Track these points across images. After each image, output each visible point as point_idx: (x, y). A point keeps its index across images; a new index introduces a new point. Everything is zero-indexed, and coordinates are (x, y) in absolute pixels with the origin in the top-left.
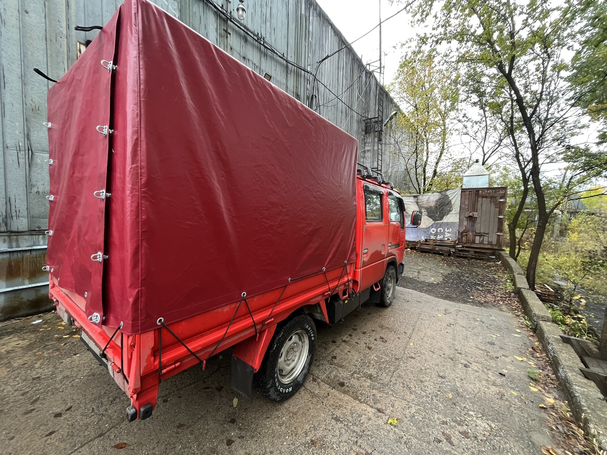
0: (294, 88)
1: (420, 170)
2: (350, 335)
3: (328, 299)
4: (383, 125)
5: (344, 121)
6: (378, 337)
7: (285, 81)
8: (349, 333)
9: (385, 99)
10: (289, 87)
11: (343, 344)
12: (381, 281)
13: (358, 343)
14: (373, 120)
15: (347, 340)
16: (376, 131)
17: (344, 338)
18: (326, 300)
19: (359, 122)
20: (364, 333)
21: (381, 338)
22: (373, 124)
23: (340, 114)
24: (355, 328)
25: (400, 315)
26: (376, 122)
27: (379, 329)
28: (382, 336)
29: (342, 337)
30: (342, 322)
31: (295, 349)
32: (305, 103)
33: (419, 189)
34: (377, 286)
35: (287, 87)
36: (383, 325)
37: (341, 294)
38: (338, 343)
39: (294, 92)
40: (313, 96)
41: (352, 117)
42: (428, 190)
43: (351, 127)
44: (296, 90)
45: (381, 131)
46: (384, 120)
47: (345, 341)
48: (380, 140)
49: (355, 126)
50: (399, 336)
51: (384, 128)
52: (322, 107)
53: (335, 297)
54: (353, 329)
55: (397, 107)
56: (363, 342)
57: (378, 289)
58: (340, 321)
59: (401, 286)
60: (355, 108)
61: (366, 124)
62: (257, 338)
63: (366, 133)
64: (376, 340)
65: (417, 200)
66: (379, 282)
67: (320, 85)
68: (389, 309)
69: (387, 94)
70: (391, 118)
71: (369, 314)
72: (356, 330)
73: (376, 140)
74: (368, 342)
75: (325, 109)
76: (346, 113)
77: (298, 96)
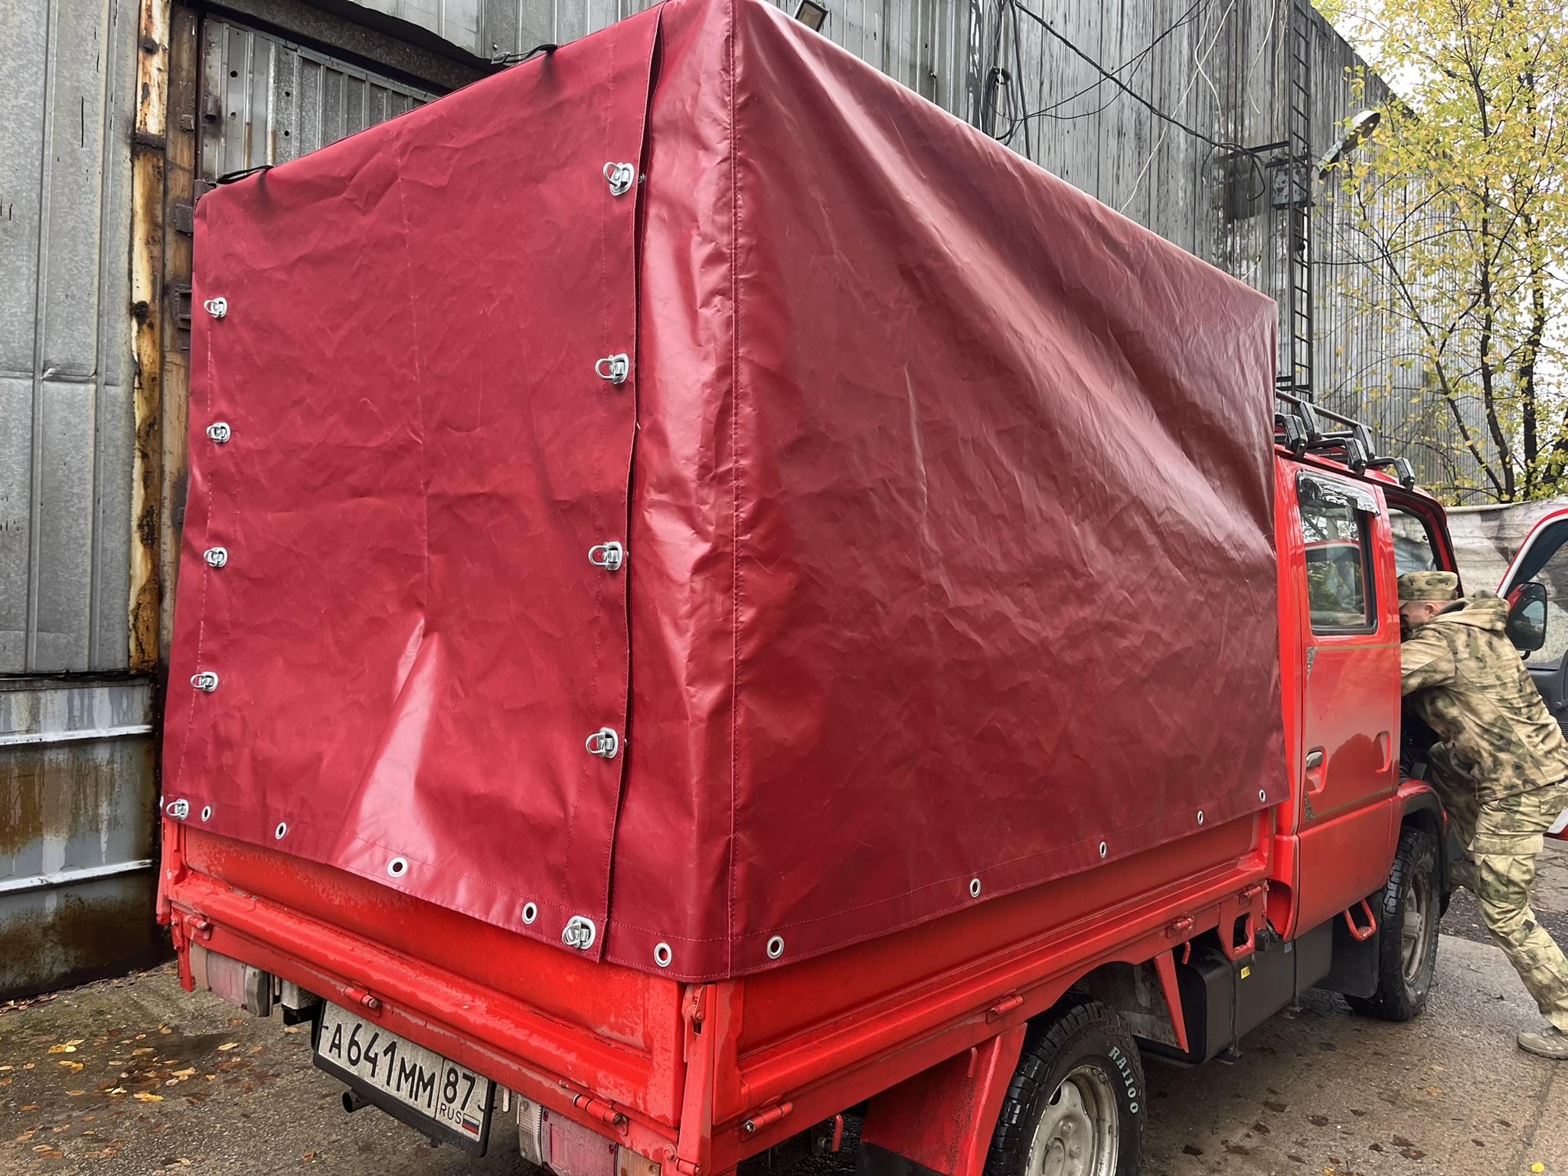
0: (913, 46)
1: (1503, 381)
2: (1260, 1128)
3: (1182, 947)
4: (1315, 174)
5: (1128, 172)
6: (1384, 1136)
7: (877, 19)
8: (1253, 1120)
9: (1316, 55)
10: (894, 45)
11: (1236, 1160)
12: (1375, 899)
13: (1298, 1160)
14: (1265, 156)
15: (1248, 1144)
16: (1281, 207)
17: (1237, 1138)
18: (1178, 951)
19: (1198, 169)
20: (1320, 1122)
21: (1399, 1142)
22: (1265, 173)
23: (1113, 143)
24: (1273, 1099)
25: (1471, 1052)
26: (1279, 163)
27: (1381, 1108)
28: (1404, 1134)
29: (1223, 1135)
30: (1232, 1059)
31: (1071, 1144)
32: (962, 111)
33: (1509, 473)
34: (1361, 921)
35: (886, 47)
36: (1398, 1094)
37: (1227, 935)
38: (1212, 1157)
39: (913, 66)
40: (994, 73)
41: (1165, 152)
42: (1549, 478)
43: (1164, 195)
44: (924, 55)
45: (1306, 202)
46: (1315, 150)
47: (1239, 1150)
48: (1297, 245)
49: (1180, 186)
50: (1477, 1135)
51: (1317, 184)
52: (1033, 122)
53: (1207, 945)
54: (1266, 1104)
55: (1377, 88)
56: (1320, 1156)
57: (1365, 933)
58: (1223, 1053)
59: (1457, 933)
60: (1179, 108)
61: (1232, 173)
62: (972, 1065)
63: (1230, 217)
64: (1376, 1147)
65: (1501, 527)
66: (1366, 899)
67: (1026, 24)
68: (1418, 1029)
69: (1324, 30)
70: (1349, 145)
71: (1329, 1047)
72: (1280, 1108)
73: (1282, 249)
74: (1340, 1153)
75: (1046, 127)
76: (1138, 137)
77: (931, 83)
